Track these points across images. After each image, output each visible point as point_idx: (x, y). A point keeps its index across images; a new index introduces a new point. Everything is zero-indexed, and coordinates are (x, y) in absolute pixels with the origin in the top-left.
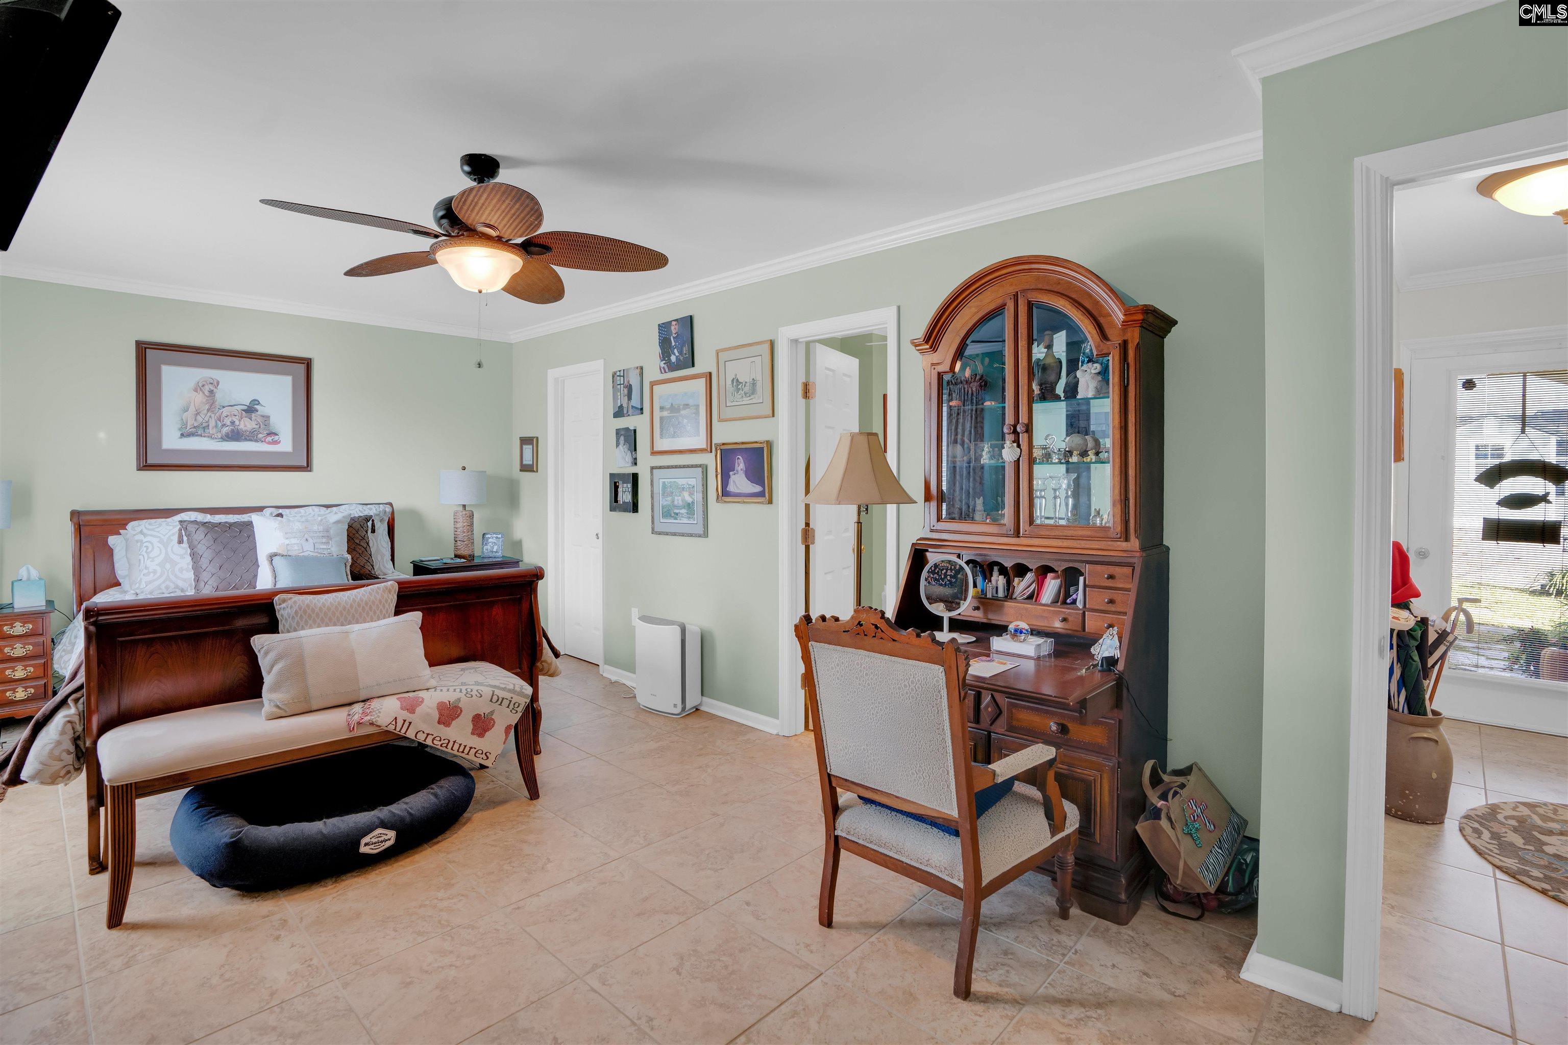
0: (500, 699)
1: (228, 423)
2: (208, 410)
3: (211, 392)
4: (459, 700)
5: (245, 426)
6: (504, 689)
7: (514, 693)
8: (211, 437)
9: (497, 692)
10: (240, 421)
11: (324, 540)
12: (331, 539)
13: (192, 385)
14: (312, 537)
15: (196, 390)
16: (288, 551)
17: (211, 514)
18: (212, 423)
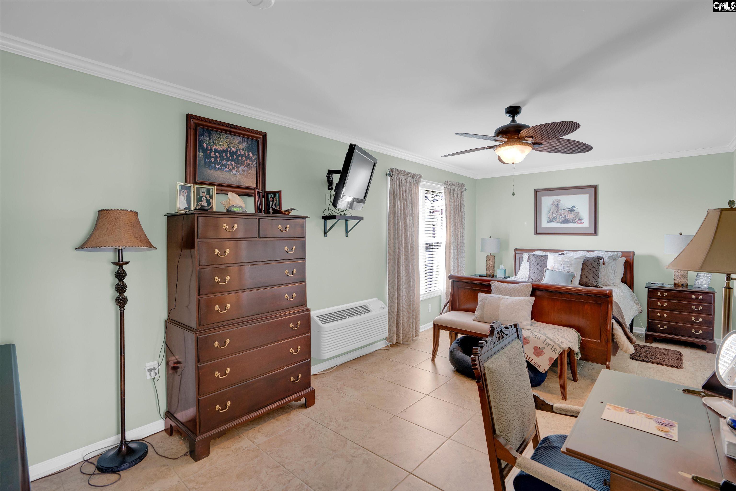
0: (548, 344)
1: (563, 216)
2: (557, 212)
3: (558, 205)
4: (529, 337)
5: (570, 217)
6: (551, 340)
7: (555, 344)
8: (557, 222)
9: (548, 340)
10: (568, 215)
11: (568, 266)
12: (572, 265)
13: (551, 203)
14: (563, 264)
15: (553, 205)
16: (554, 268)
17: (545, 252)
18: (558, 217)
